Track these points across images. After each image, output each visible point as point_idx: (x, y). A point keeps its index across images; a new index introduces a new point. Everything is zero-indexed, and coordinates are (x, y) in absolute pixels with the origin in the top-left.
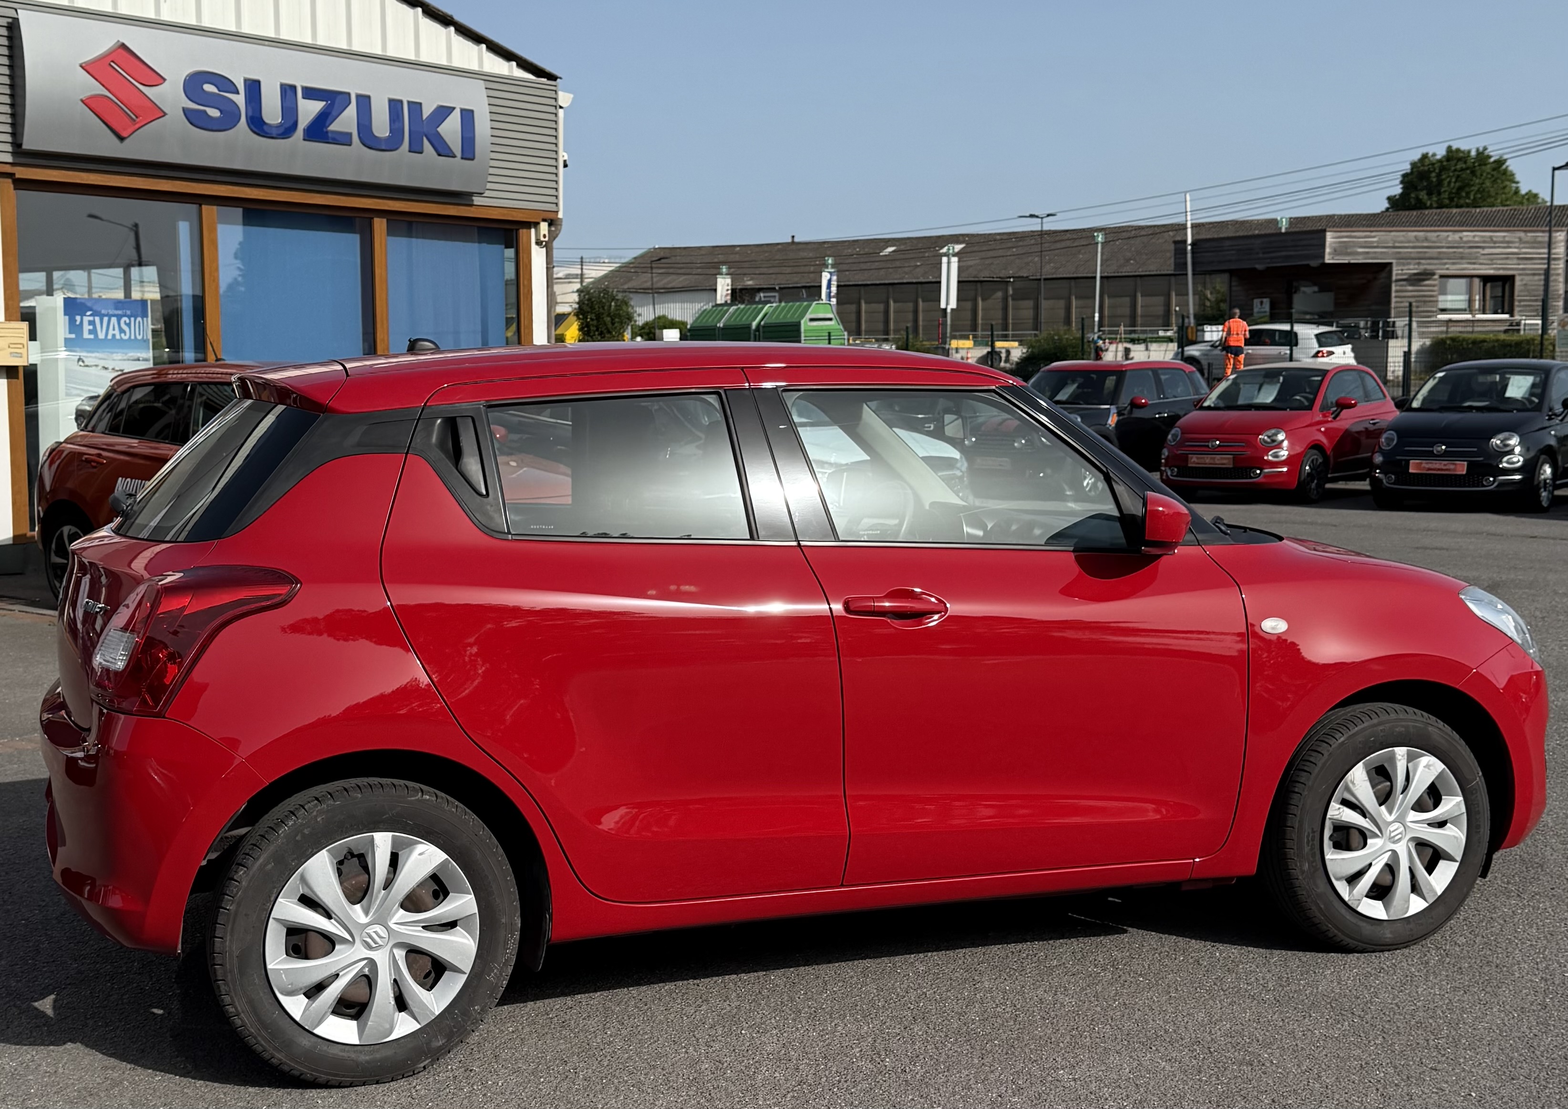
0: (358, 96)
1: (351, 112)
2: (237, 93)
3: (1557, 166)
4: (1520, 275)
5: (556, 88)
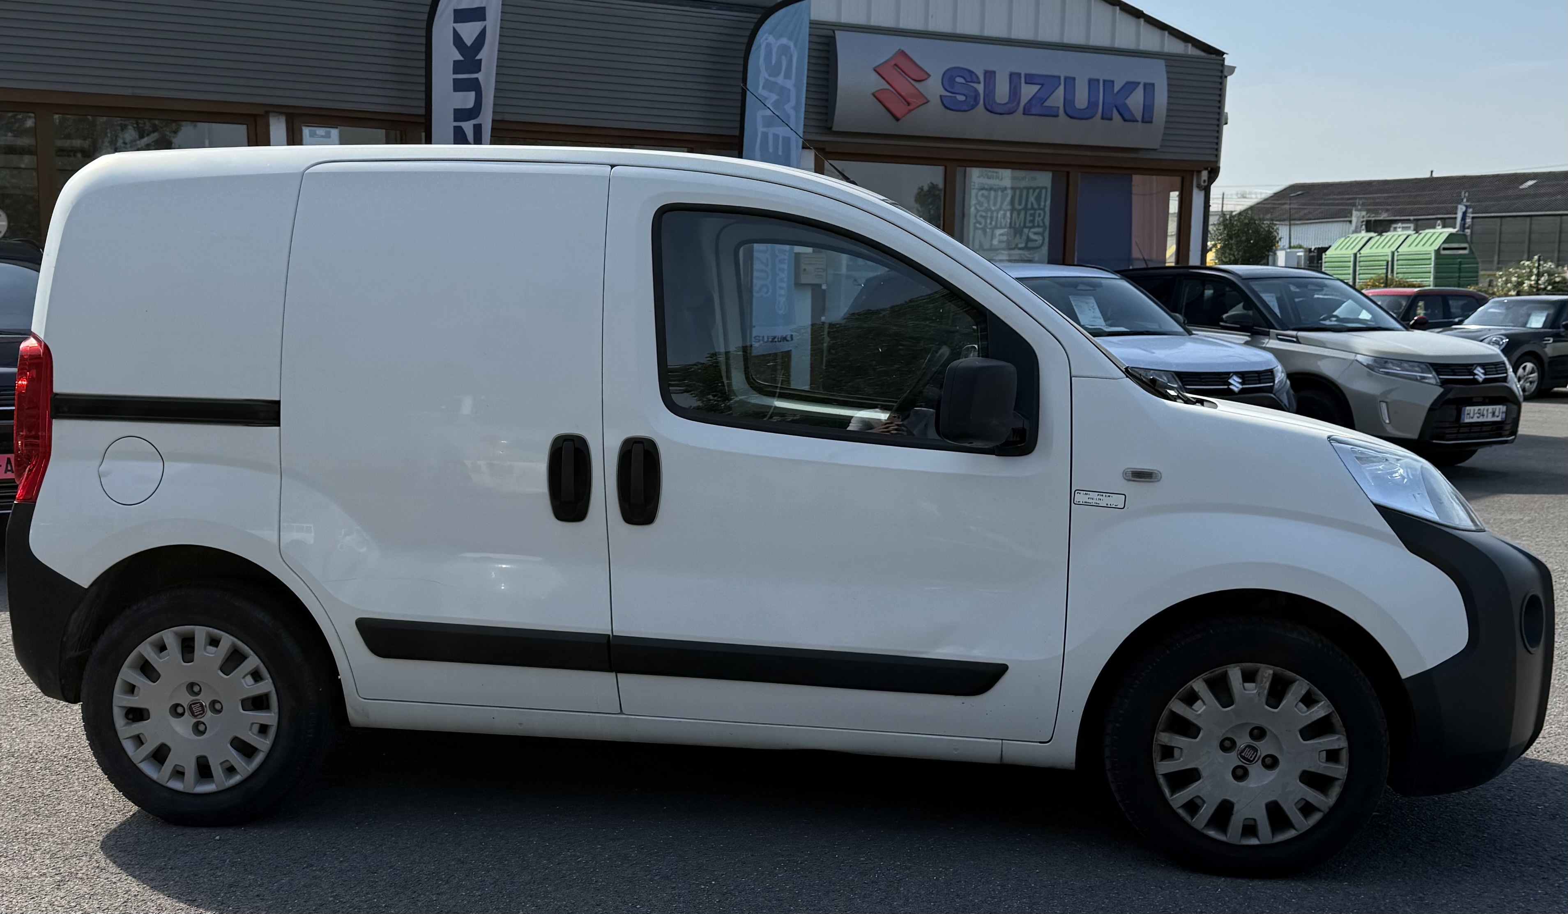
0: (1066, 78)
1: (1061, 90)
2: (979, 83)
5: (1221, 62)
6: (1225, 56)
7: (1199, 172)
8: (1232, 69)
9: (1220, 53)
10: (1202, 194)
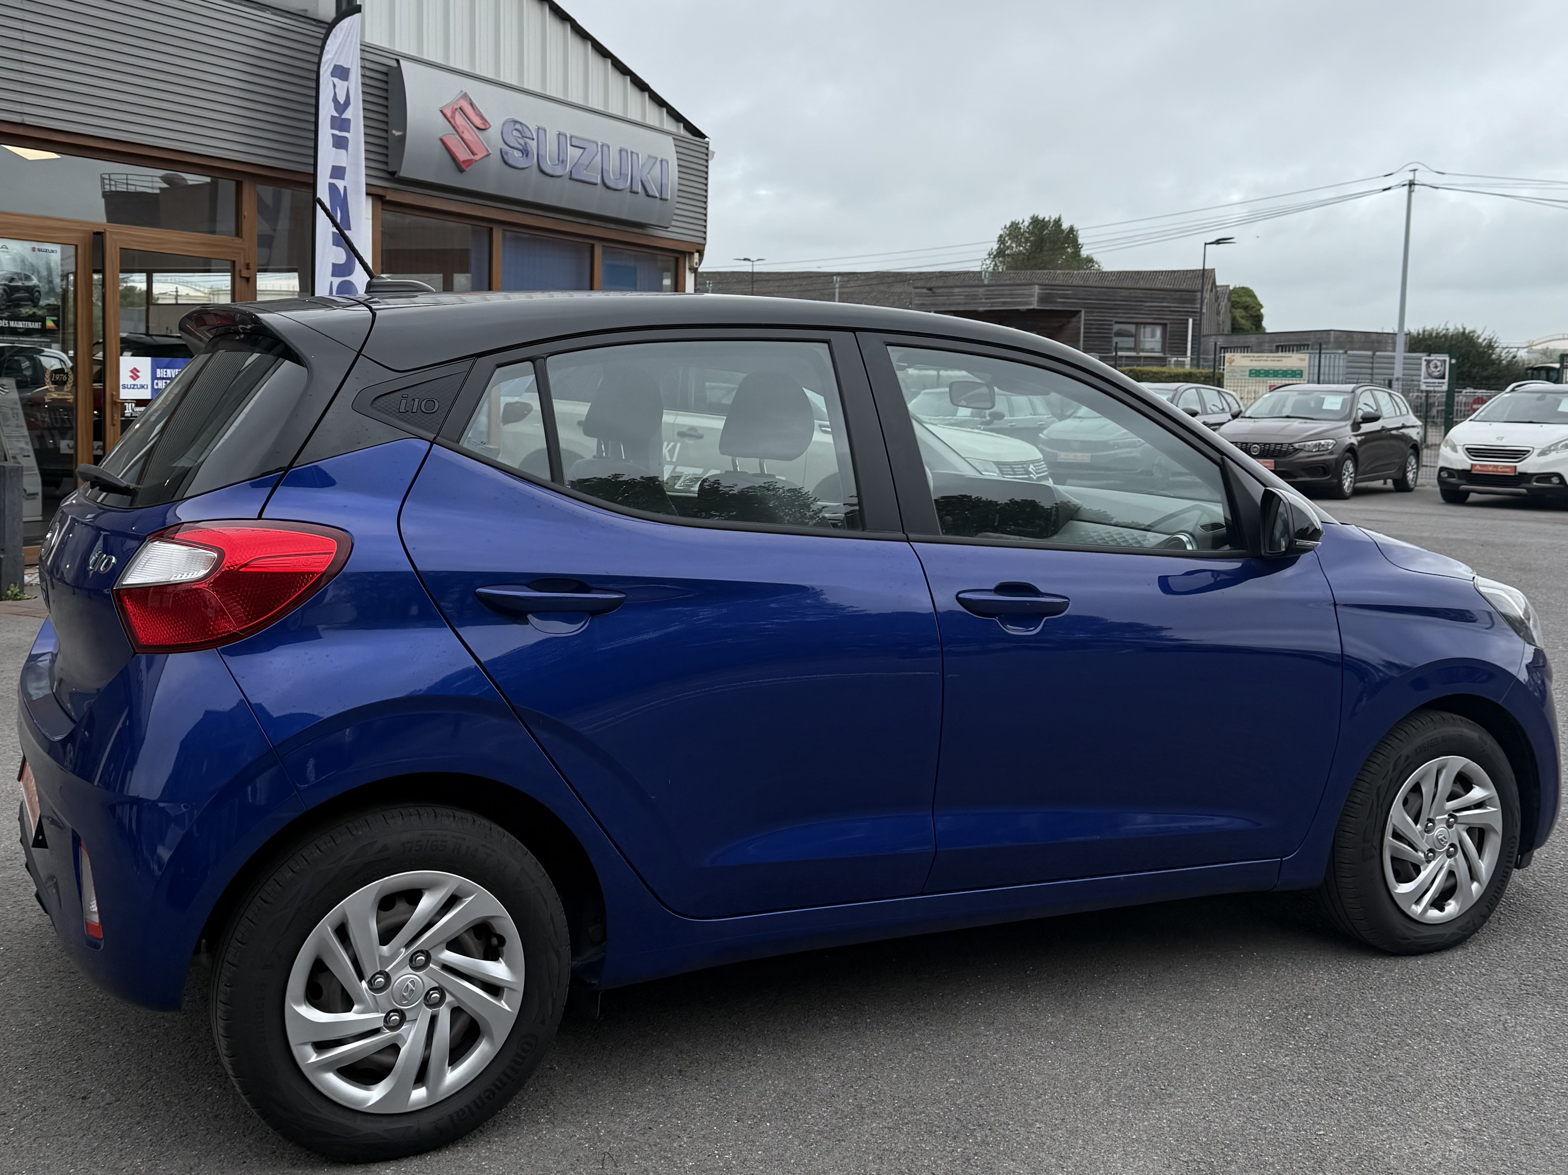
2: (533, 139)
3: (1208, 242)
4: (1171, 323)
5: (706, 146)
6: (707, 139)
7: (691, 254)
8: (714, 153)
9: (703, 136)
10: (693, 275)
